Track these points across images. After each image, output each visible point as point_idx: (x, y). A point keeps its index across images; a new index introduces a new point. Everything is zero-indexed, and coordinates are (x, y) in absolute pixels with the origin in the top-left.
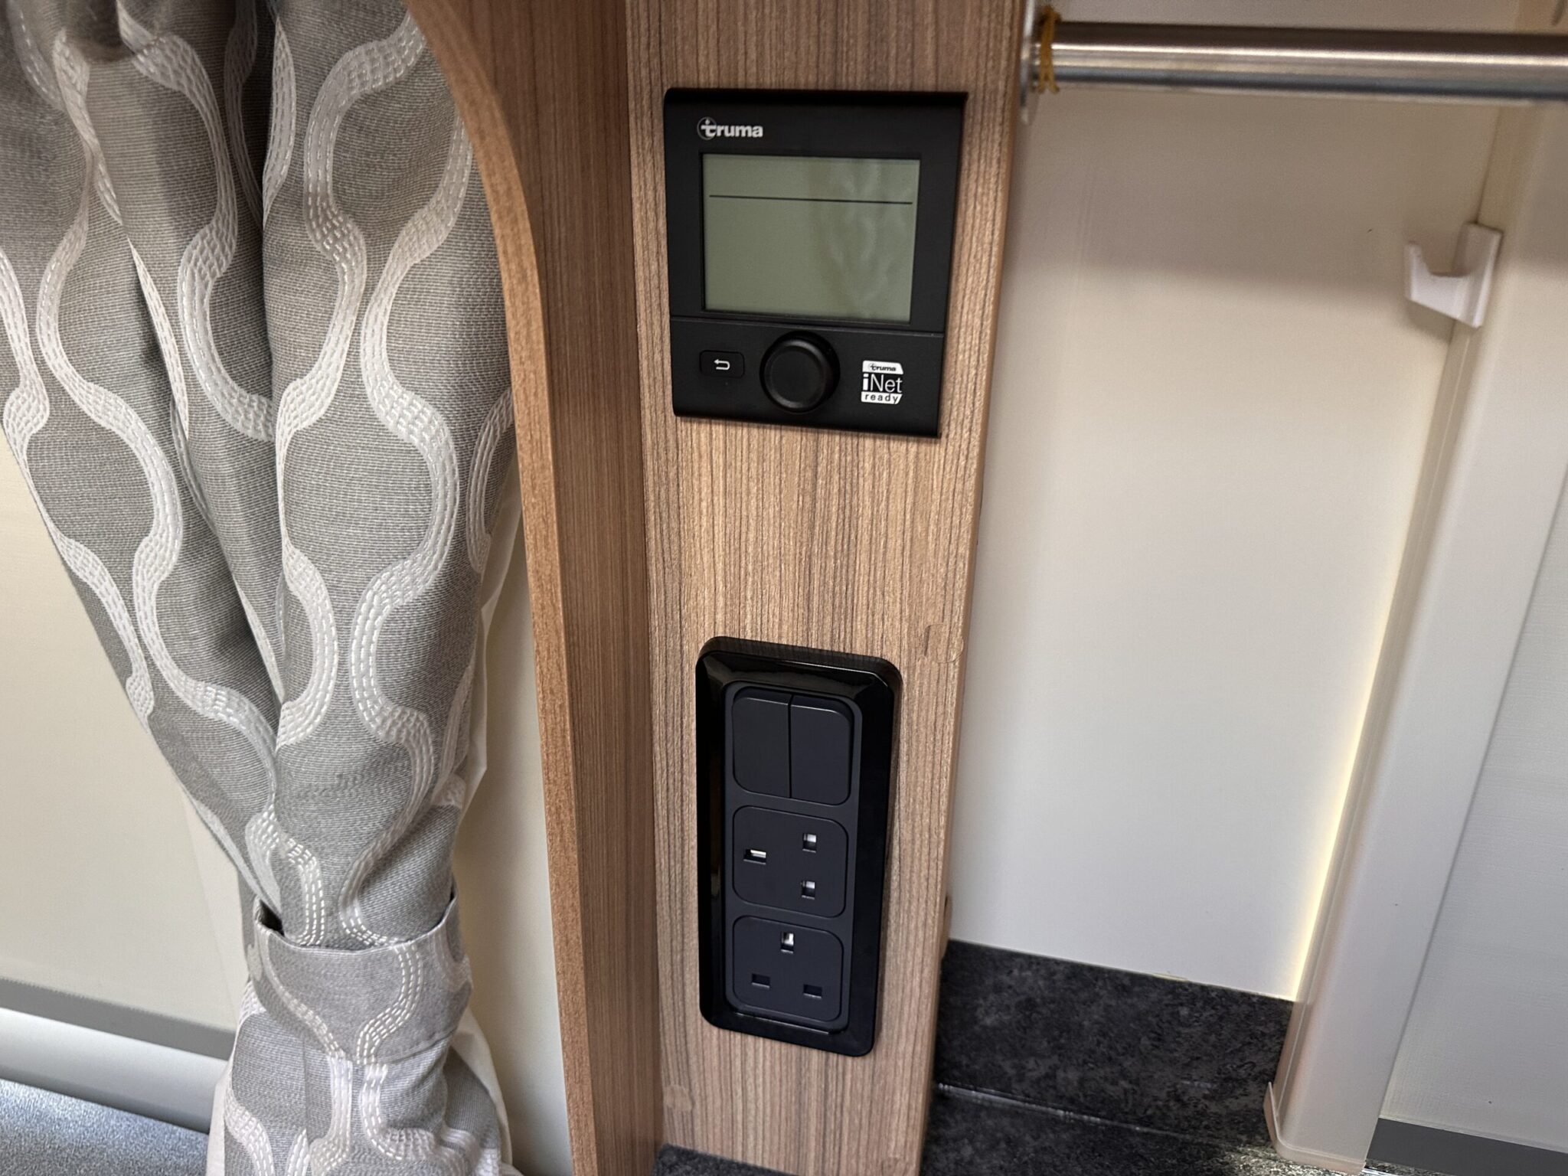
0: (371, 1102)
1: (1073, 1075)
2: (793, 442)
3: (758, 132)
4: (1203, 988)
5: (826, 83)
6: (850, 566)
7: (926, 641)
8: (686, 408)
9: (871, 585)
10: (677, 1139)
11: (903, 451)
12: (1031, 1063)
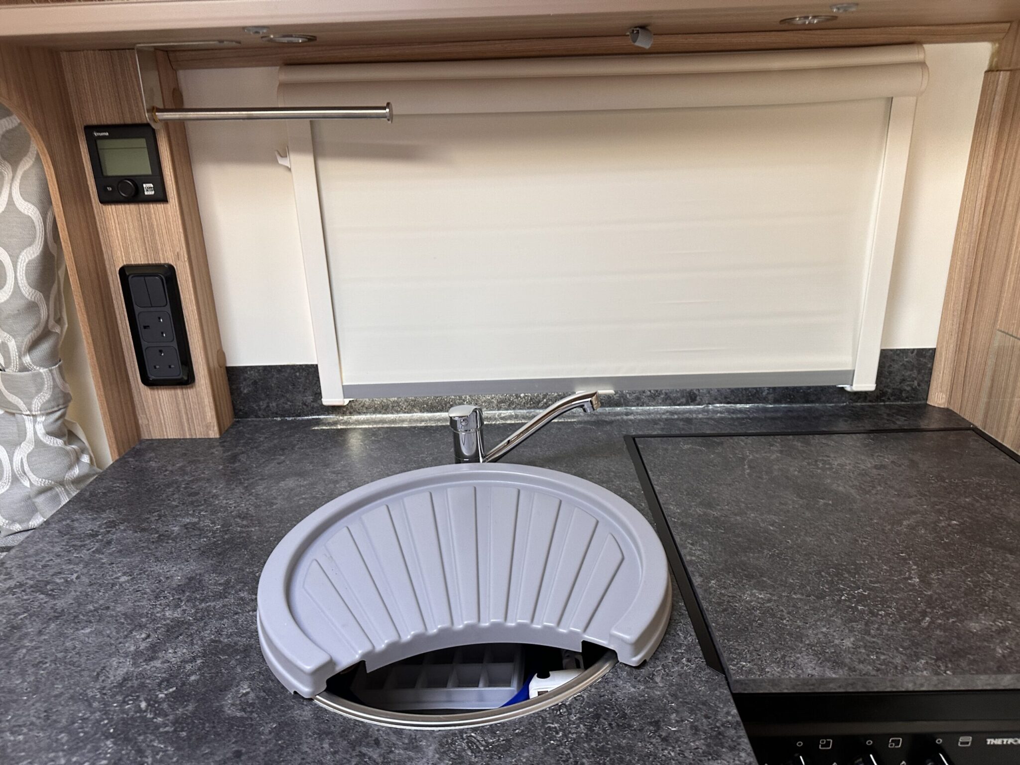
0: (41, 430)
1: (274, 404)
2: (132, 207)
3: (107, 134)
4: (300, 365)
5: (122, 122)
6: (154, 238)
7: (178, 256)
8: (104, 201)
9: (161, 243)
10: (145, 436)
11: (160, 207)
12: (261, 404)
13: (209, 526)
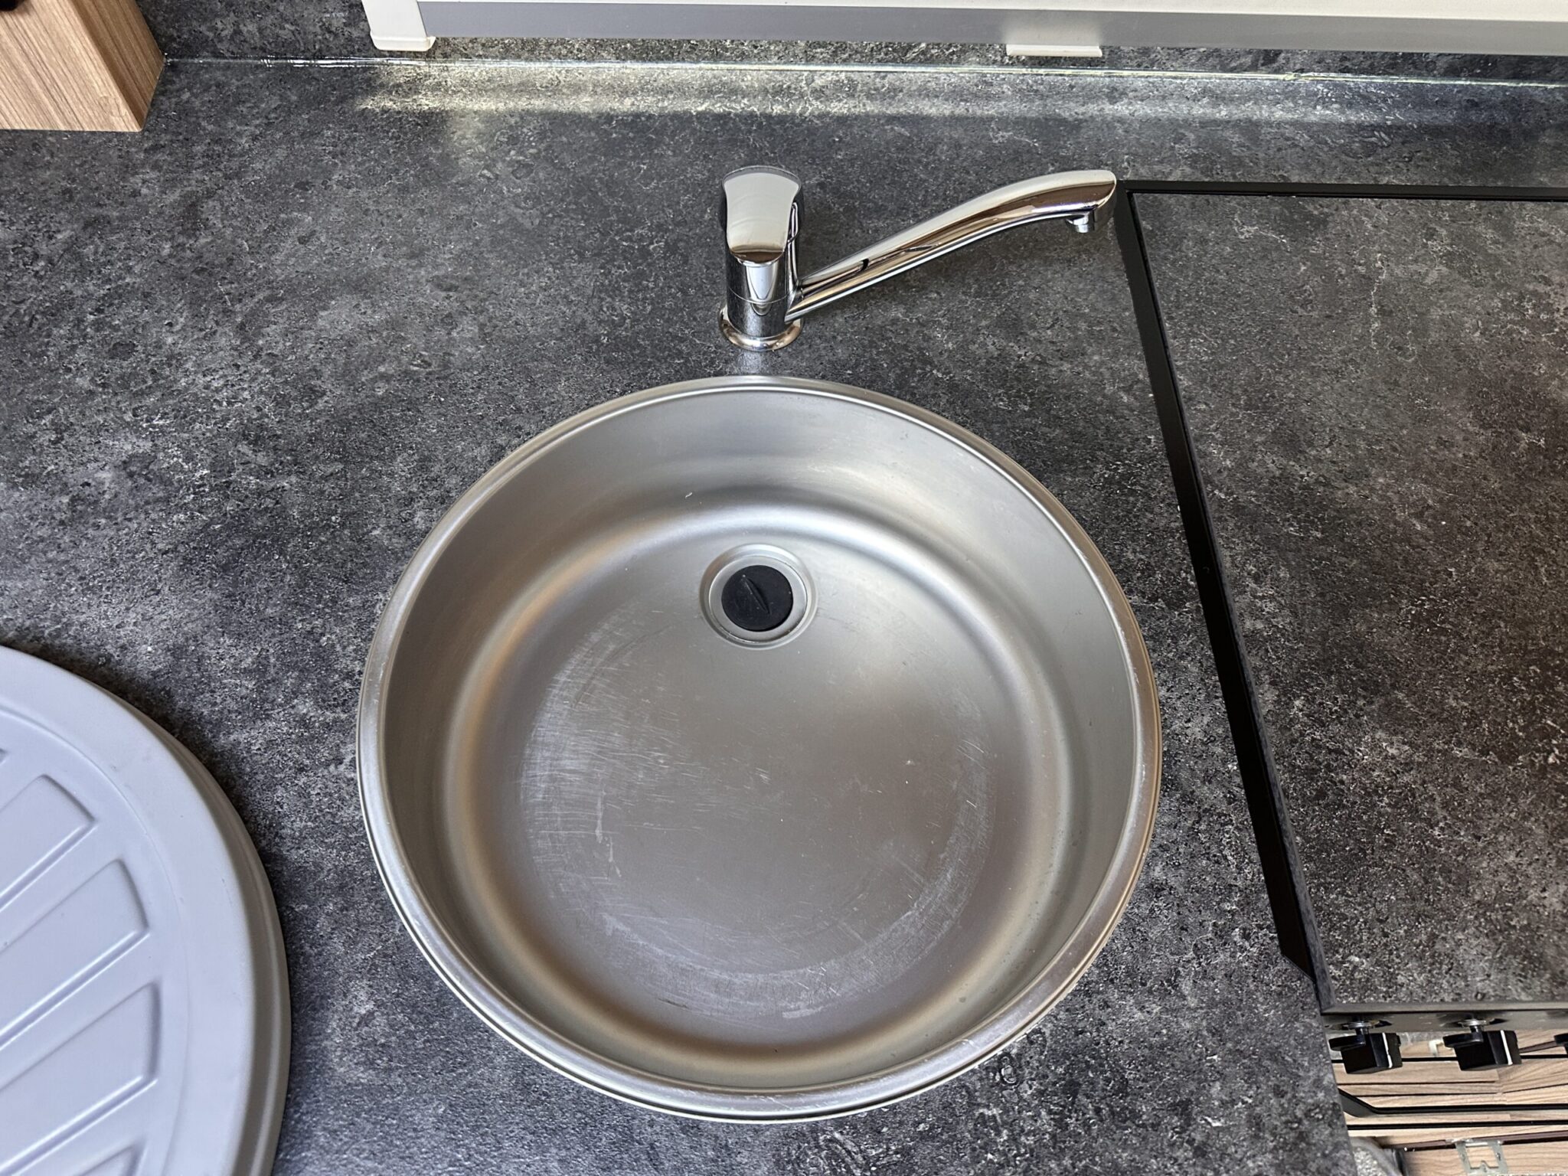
1: (252, 27)
13: (182, 471)
